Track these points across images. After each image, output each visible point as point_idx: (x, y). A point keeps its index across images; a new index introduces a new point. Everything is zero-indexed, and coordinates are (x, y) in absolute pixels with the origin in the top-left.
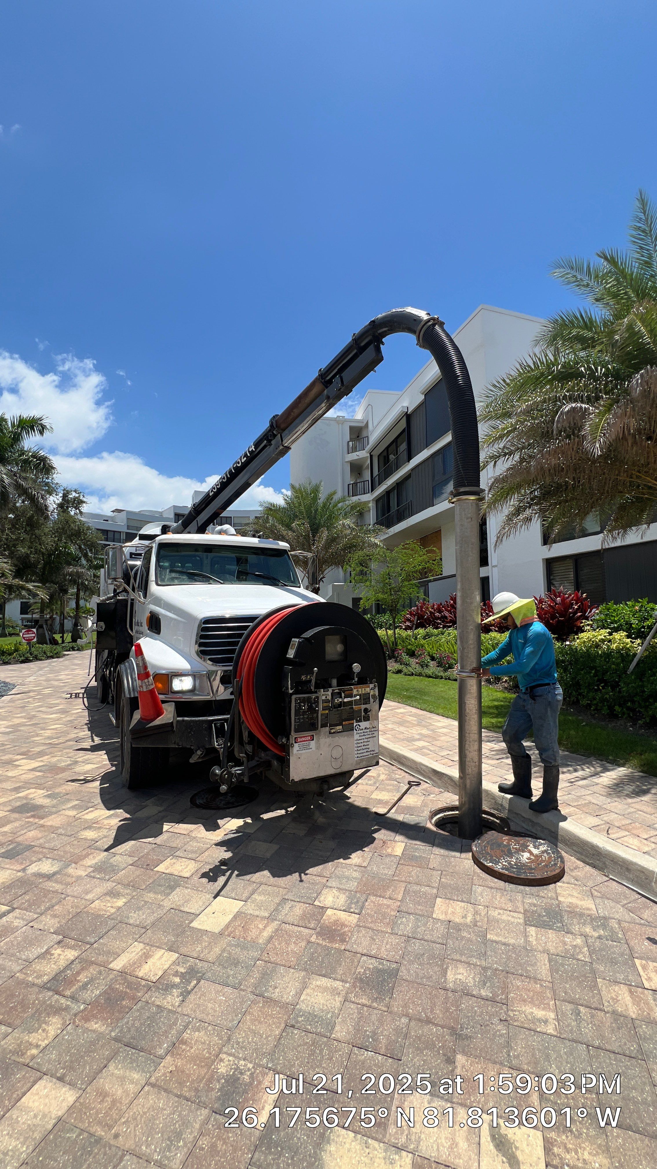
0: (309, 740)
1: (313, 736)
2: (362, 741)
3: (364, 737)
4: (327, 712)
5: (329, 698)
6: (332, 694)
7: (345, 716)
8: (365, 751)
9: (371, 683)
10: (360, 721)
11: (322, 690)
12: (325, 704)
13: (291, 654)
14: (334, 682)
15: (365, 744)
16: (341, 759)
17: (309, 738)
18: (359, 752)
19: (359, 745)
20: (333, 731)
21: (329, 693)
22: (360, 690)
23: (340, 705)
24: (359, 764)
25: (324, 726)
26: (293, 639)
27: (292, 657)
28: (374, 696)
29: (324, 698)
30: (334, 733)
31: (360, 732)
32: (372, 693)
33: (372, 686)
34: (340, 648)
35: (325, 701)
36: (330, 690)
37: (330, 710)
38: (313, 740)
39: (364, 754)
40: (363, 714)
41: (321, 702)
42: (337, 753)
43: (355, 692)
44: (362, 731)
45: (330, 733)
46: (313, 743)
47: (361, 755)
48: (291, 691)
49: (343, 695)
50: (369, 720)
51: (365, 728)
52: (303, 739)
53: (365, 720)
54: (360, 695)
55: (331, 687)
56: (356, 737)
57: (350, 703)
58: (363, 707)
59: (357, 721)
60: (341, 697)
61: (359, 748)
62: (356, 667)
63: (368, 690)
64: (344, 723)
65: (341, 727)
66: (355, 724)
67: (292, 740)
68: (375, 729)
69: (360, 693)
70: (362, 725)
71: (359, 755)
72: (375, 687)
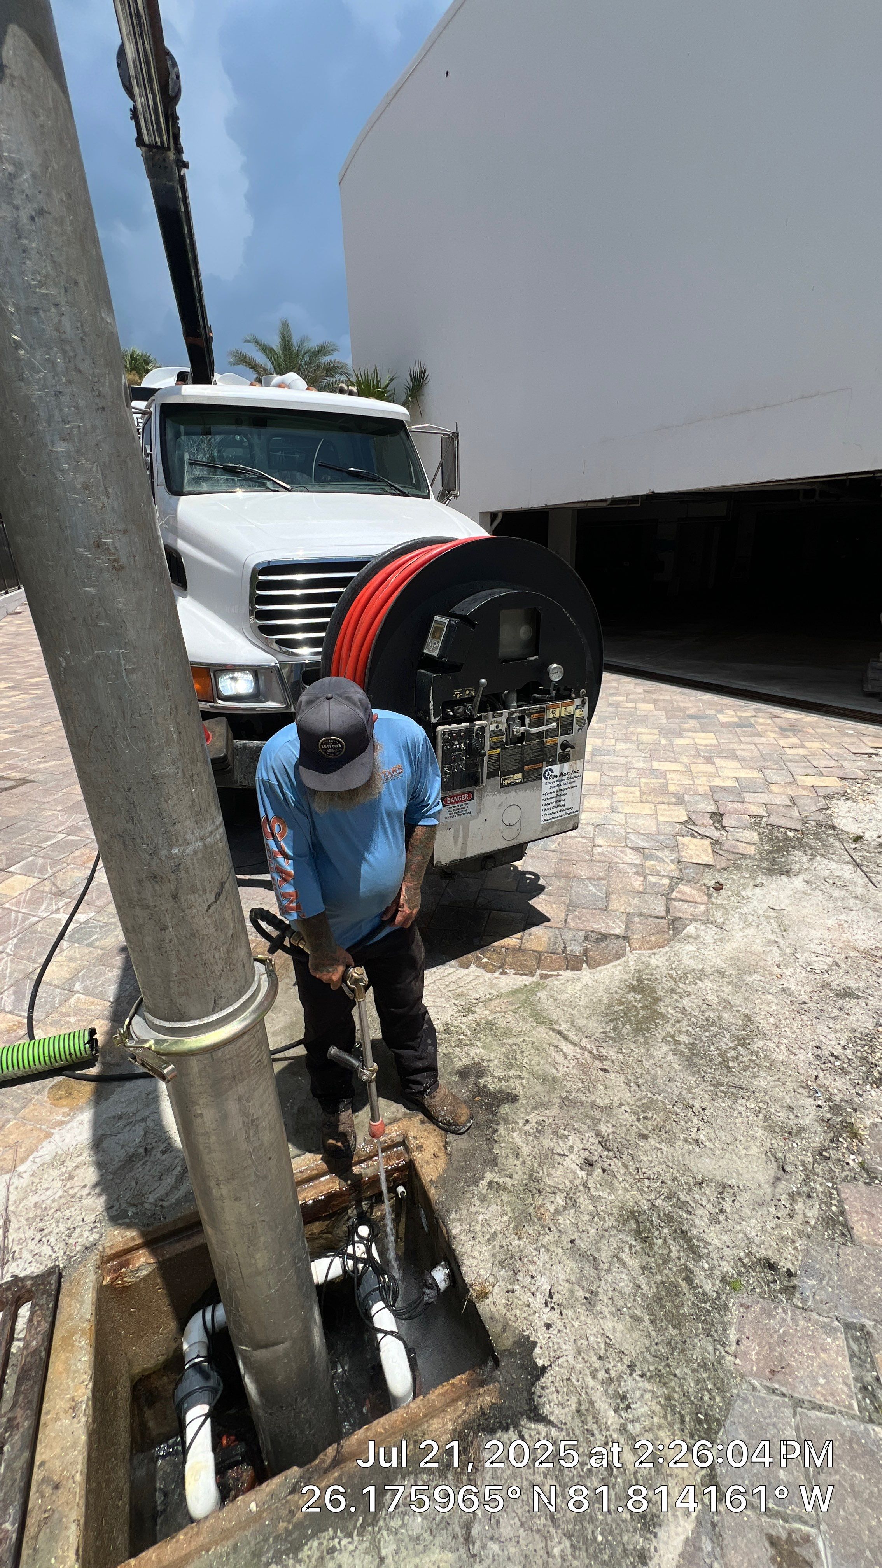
0: (466, 800)
1: (473, 792)
2: (554, 795)
3: (557, 789)
4: (498, 751)
5: (503, 727)
6: (508, 720)
7: (528, 756)
8: (558, 809)
9: (578, 696)
10: (554, 763)
11: (491, 714)
12: (495, 739)
13: (433, 648)
14: (513, 698)
15: (559, 799)
16: (518, 826)
17: (467, 797)
18: (547, 812)
19: (548, 802)
20: (506, 783)
21: (503, 719)
22: (558, 710)
23: (521, 738)
24: (547, 829)
25: (492, 775)
26: (436, 618)
27: (436, 654)
28: (580, 720)
29: (493, 727)
30: (509, 785)
31: (552, 780)
32: (577, 714)
33: (578, 701)
34: (524, 632)
35: (493, 734)
36: (505, 712)
37: (503, 748)
38: (473, 799)
39: (556, 815)
40: (559, 751)
41: (487, 735)
42: (512, 816)
43: (550, 714)
44: (555, 780)
45: (502, 786)
46: (473, 805)
47: (551, 816)
48: (434, 720)
49: (527, 721)
50: (568, 760)
51: (561, 774)
52: (457, 799)
53: (561, 762)
54: (557, 720)
55: (506, 708)
56: (545, 788)
57: (540, 735)
58: (560, 739)
59: (548, 764)
60: (523, 725)
61: (549, 807)
62: (556, 671)
63: (571, 709)
64: (526, 768)
65: (520, 775)
66: (544, 769)
68: (576, 774)
69: (557, 715)
70: (556, 769)
71: (548, 817)
72: (583, 703)
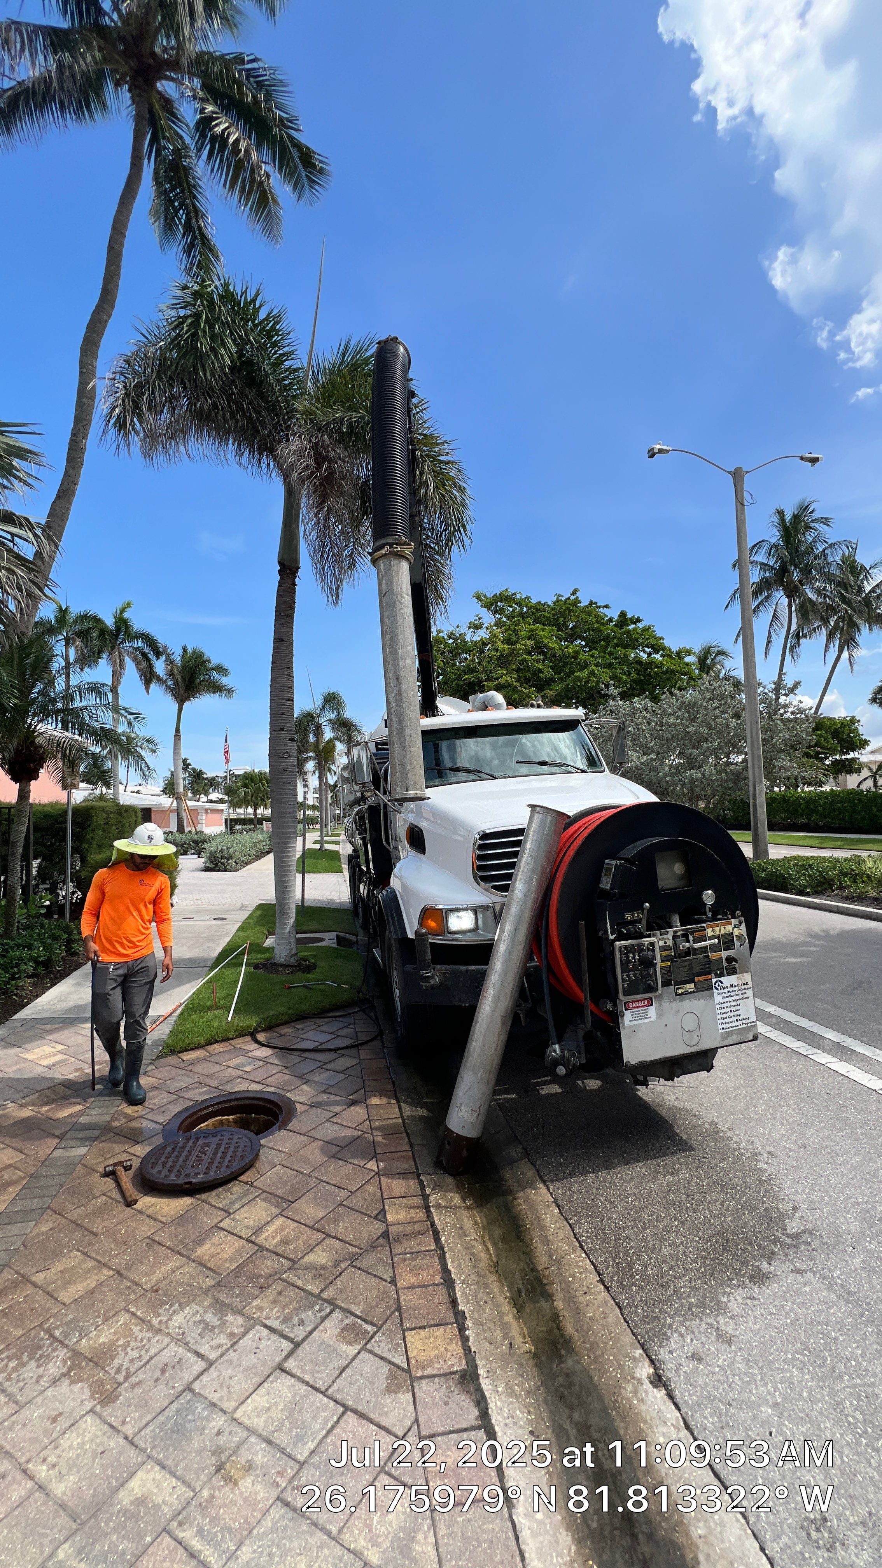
0: (646, 1006)
1: (651, 999)
2: (728, 1004)
3: (730, 999)
4: (669, 963)
5: (670, 943)
6: (674, 937)
7: (697, 969)
8: (734, 1019)
9: (734, 917)
10: (722, 975)
11: (658, 932)
12: (665, 953)
13: (606, 883)
14: (676, 920)
15: (733, 1009)
16: (697, 1033)
17: (646, 1002)
18: (724, 1021)
19: (723, 1011)
20: (680, 991)
21: (670, 937)
22: (717, 929)
23: (688, 952)
24: (727, 1038)
25: (666, 984)
26: (607, 861)
27: (608, 887)
28: (740, 937)
29: (662, 943)
30: (682, 994)
31: (723, 991)
32: (736, 932)
33: (734, 922)
34: (678, 868)
35: (662, 949)
36: (671, 931)
37: (672, 961)
38: (652, 1005)
39: (733, 1024)
40: (725, 964)
41: (657, 950)
42: (690, 1023)
43: (709, 932)
44: (726, 990)
45: (677, 994)
46: (652, 1011)
47: (728, 1025)
48: (612, 937)
49: (691, 938)
50: (735, 973)
51: (731, 986)
52: (637, 1004)
53: (729, 974)
54: (718, 937)
55: (671, 927)
56: (718, 998)
57: (704, 949)
58: (724, 954)
59: (717, 976)
60: (688, 941)
61: (725, 1016)
62: (709, 896)
63: (729, 928)
64: (696, 979)
65: (692, 985)
66: (714, 980)
67: (621, 1007)
68: (746, 986)
69: (718, 933)
70: (727, 980)
71: (725, 1026)
72: (740, 923)
